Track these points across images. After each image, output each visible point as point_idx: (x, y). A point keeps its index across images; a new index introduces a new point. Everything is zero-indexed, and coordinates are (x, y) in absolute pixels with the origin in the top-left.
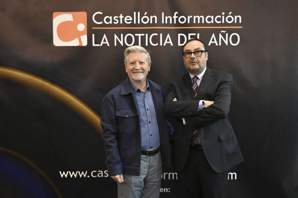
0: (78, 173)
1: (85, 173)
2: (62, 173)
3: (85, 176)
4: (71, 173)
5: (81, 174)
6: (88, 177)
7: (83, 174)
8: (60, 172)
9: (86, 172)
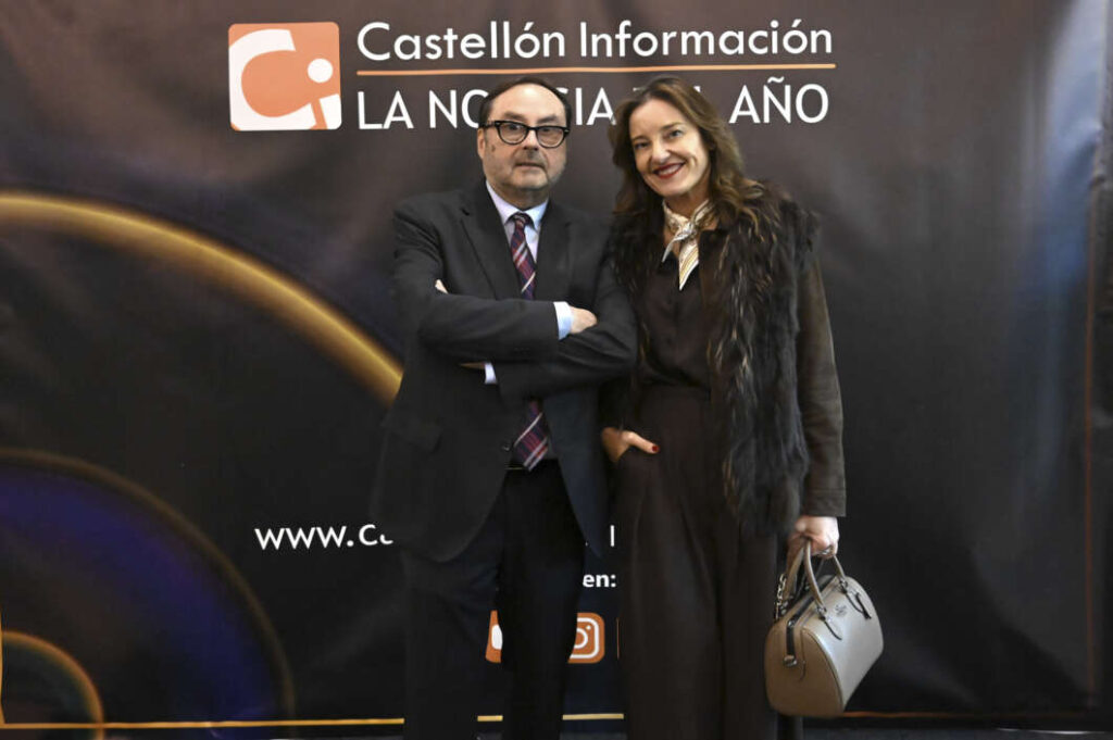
0: (316, 532)
1: (338, 534)
2: (264, 536)
3: (339, 542)
4: (295, 535)
5: (325, 535)
6: (350, 543)
7: (334, 537)
8: (258, 531)
9: (344, 529)
